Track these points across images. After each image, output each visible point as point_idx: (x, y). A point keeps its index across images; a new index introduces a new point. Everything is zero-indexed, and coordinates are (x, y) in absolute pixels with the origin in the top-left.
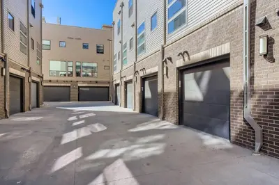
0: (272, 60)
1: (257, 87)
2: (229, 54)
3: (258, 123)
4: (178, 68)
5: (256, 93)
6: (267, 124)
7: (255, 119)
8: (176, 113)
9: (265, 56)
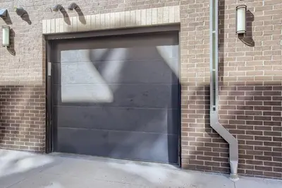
0: (251, 43)
1: (228, 79)
2: (178, 25)
3: (231, 132)
4: (46, 36)
5: (227, 88)
6: (243, 132)
7: (225, 127)
8: (41, 129)
9: (241, 35)
